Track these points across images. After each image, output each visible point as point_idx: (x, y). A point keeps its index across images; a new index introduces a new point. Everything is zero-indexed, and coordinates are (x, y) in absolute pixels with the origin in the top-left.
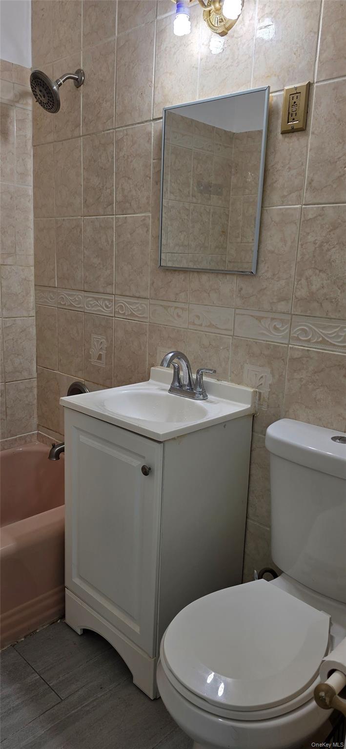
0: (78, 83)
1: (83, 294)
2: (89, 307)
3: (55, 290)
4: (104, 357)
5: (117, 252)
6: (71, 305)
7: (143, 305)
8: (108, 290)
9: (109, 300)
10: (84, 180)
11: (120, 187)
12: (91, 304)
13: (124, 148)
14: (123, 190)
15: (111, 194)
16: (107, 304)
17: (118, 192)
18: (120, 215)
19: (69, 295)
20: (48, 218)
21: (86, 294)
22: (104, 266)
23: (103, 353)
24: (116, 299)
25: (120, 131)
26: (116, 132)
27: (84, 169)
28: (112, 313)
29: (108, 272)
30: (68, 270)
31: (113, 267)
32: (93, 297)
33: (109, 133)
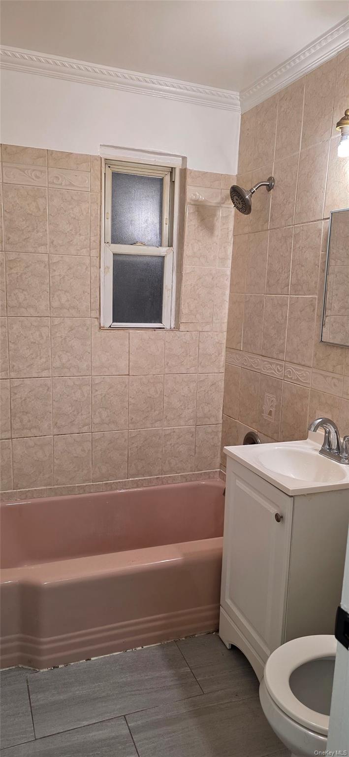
0: (269, 188)
1: (261, 357)
2: (264, 370)
3: (241, 352)
4: (273, 413)
5: (289, 326)
6: (251, 366)
7: (307, 372)
8: (280, 357)
9: (281, 366)
10: (268, 264)
11: (295, 272)
12: (266, 367)
13: (300, 241)
14: (297, 274)
15: (288, 277)
16: (279, 368)
17: (293, 276)
18: (293, 295)
19: (251, 358)
20: (240, 293)
21: (264, 359)
22: (278, 336)
23: (273, 410)
24: (286, 365)
25: (298, 227)
26: (295, 227)
27: (269, 256)
28: (282, 376)
29: (282, 341)
30: (251, 337)
31: (285, 339)
32: (268, 362)
33: (289, 228)
